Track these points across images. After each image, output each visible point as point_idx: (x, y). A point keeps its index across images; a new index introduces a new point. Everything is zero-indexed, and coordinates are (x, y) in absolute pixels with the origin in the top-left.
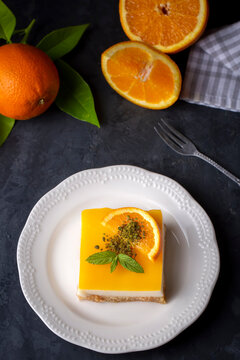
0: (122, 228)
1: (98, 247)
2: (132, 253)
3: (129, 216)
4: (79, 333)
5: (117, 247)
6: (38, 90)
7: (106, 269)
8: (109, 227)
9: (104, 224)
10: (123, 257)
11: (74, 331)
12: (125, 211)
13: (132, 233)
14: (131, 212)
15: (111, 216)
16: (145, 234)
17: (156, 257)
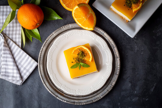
0: (78, 54)
1: (72, 62)
2: (84, 61)
3: (79, 49)
4: (75, 91)
5: (79, 61)
6: (36, 21)
7: (78, 69)
8: (74, 55)
9: (72, 54)
10: (82, 64)
11: (74, 90)
12: (77, 48)
13: (82, 55)
14: (79, 47)
15: (73, 51)
16: (86, 54)
17: (92, 61)
